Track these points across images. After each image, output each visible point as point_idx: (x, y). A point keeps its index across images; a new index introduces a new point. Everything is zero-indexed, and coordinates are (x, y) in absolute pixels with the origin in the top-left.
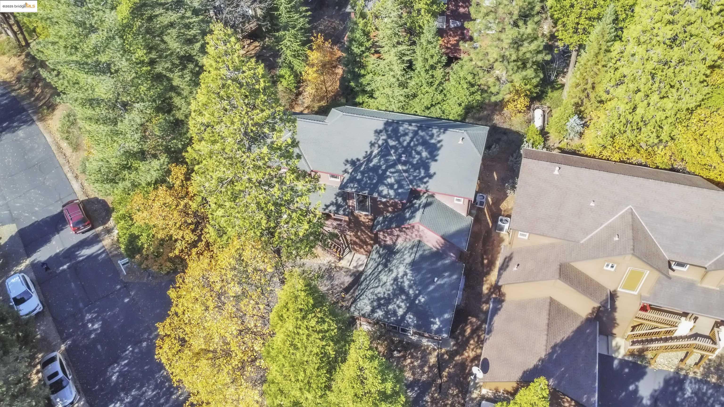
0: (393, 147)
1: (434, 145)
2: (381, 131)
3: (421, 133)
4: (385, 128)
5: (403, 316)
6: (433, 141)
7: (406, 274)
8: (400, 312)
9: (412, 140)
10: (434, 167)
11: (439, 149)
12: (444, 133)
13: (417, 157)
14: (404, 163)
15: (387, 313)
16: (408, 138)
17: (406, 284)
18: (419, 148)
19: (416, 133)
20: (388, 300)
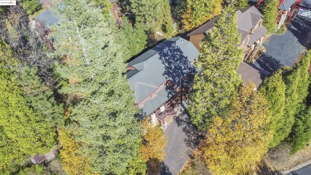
0: (169, 59)
1: (177, 49)
3: (171, 48)
4: (161, 56)
9: (171, 52)
12: (176, 43)
13: (178, 56)
18: (175, 53)
19: (170, 50)
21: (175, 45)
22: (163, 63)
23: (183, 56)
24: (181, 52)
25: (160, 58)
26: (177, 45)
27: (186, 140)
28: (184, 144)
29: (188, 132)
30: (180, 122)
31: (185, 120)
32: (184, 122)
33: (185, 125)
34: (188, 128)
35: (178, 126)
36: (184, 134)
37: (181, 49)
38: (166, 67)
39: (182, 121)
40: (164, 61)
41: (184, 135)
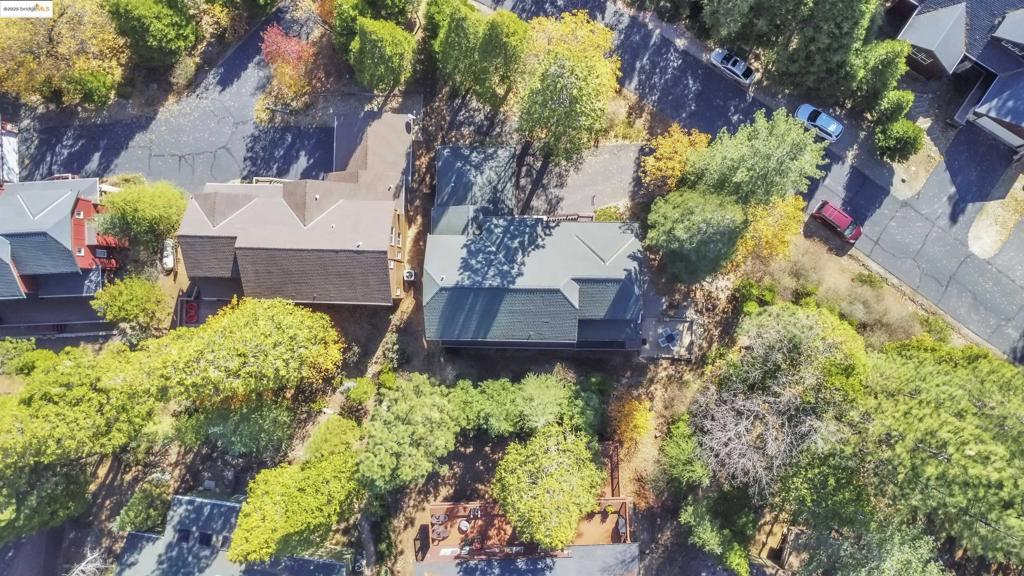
0: (504, 264)
1: (465, 271)
2: (518, 276)
3: (479, 279)
4: (515, 278)
5: (471, 153)
6: (467, 273)
7: (475, 177)
8: (475, 154)
9: (487, 273)
10: (464, 253)
11: (460, 268)
12: (458, 282)
13: (480, 259)
14: (490, 253)
15: (484, 152)
16: (491, 273)
17: (473, 171)
18: (479, 266)
19: (484, 278)
20: (485, 159)
21: (463, 278)
22: (523, 264)
23: (470, 252)
24: (464, 260)
25: (520, 274)
26: (460, 278)
27: (577, 169)
28: (585, 166)
29: (560, 176)
30: (554, 202)
31: (544, 198)
32: (547, 196)
33: (552, 190)
34: (554, 182)
35: (562, 199)
36: (569, 180)
37: (459, 265)
38: (524, 256)
39: (549, 202)
40: (516, 266)
41: (572, 178)
